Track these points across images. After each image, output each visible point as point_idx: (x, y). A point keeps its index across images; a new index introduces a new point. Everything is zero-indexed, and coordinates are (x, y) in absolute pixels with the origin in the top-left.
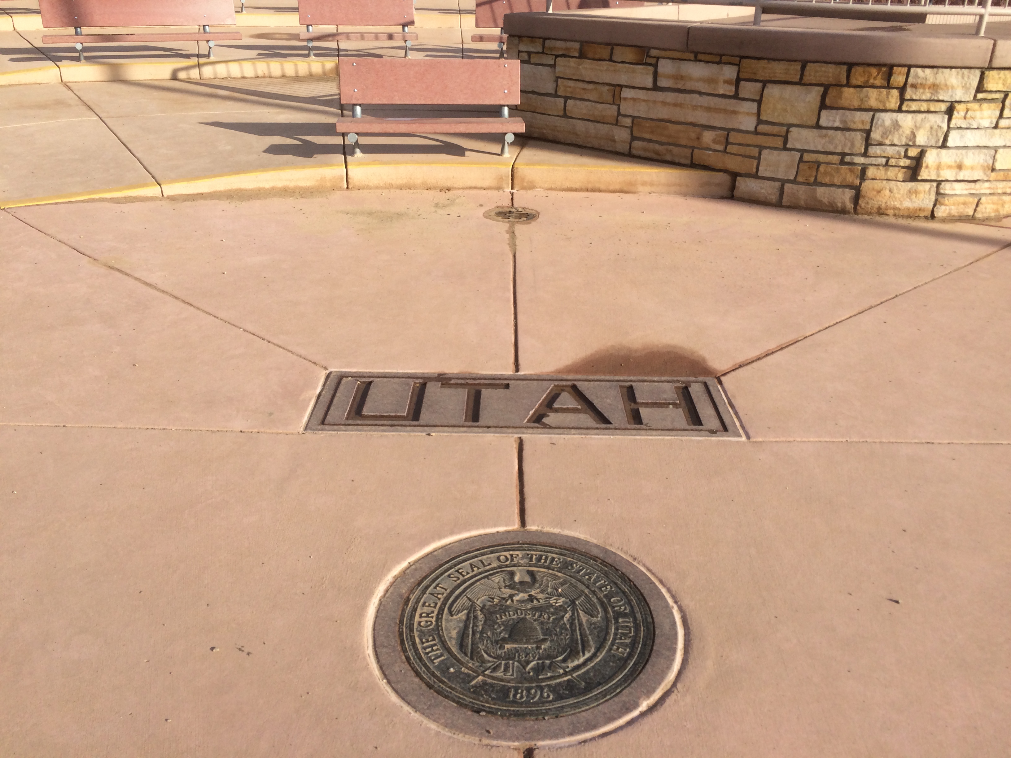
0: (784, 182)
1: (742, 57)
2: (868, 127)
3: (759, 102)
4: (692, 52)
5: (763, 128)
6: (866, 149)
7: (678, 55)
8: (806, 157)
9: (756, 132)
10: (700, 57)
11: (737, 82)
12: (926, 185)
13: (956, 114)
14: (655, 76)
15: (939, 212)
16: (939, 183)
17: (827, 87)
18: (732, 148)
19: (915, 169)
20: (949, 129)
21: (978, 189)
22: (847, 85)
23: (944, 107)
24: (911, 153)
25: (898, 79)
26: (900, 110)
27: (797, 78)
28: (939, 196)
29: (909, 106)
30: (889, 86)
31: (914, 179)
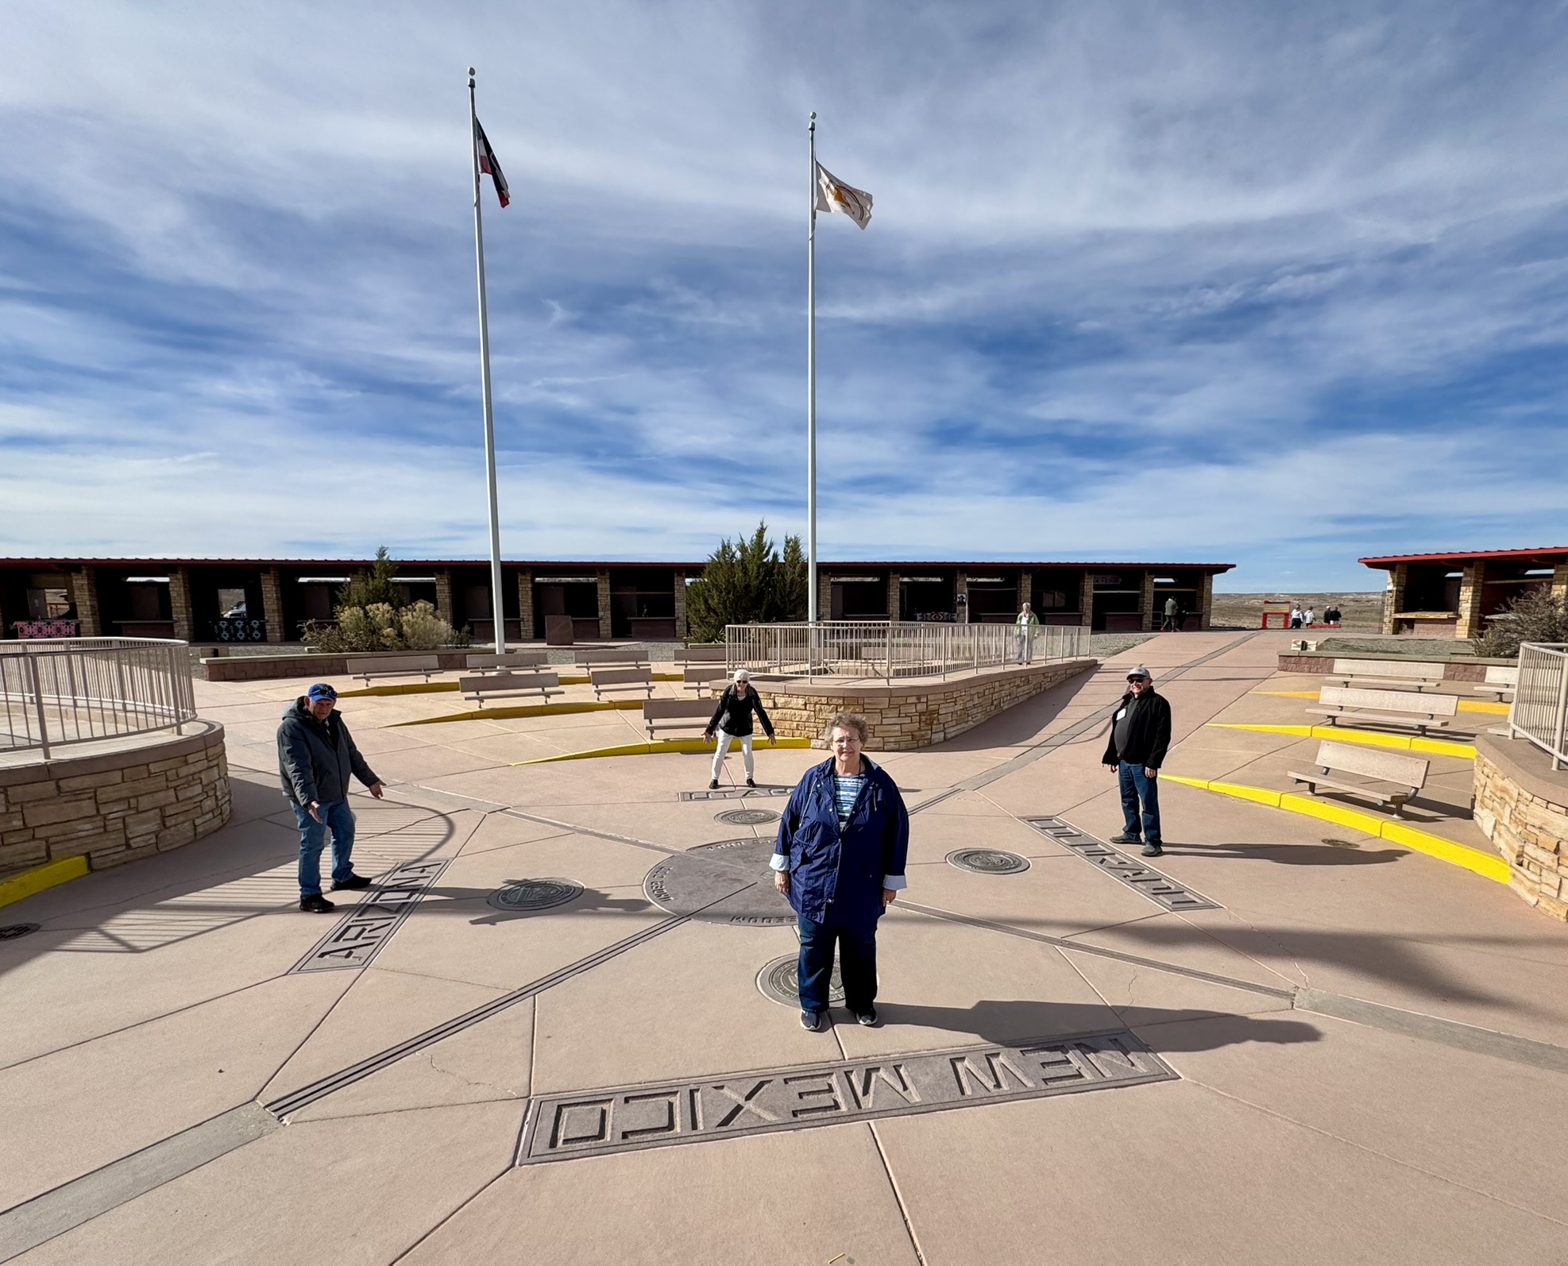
1: (805, 696)
3: (814, 711)
4: (787, 694)
7: (781, 695)
10: (790, 696)
11: (805, 704)
12: (878, 739)
13: (883, 713)
14: (775, 703)
15: (886, 748)
16: (883, 738)
17: (837, 705)
18: (807, 729)
19: (874, 733)
20: (882, 718)
21: (898, 739)
22: (844, 704)
23: (879, 711)
24: (871, 727)
25: (861, 702)
26: (864, 712)
27: (825, 702)
28: (884, 743)
29: (866, 711)
30: (858, 705)
31: (874, 737)
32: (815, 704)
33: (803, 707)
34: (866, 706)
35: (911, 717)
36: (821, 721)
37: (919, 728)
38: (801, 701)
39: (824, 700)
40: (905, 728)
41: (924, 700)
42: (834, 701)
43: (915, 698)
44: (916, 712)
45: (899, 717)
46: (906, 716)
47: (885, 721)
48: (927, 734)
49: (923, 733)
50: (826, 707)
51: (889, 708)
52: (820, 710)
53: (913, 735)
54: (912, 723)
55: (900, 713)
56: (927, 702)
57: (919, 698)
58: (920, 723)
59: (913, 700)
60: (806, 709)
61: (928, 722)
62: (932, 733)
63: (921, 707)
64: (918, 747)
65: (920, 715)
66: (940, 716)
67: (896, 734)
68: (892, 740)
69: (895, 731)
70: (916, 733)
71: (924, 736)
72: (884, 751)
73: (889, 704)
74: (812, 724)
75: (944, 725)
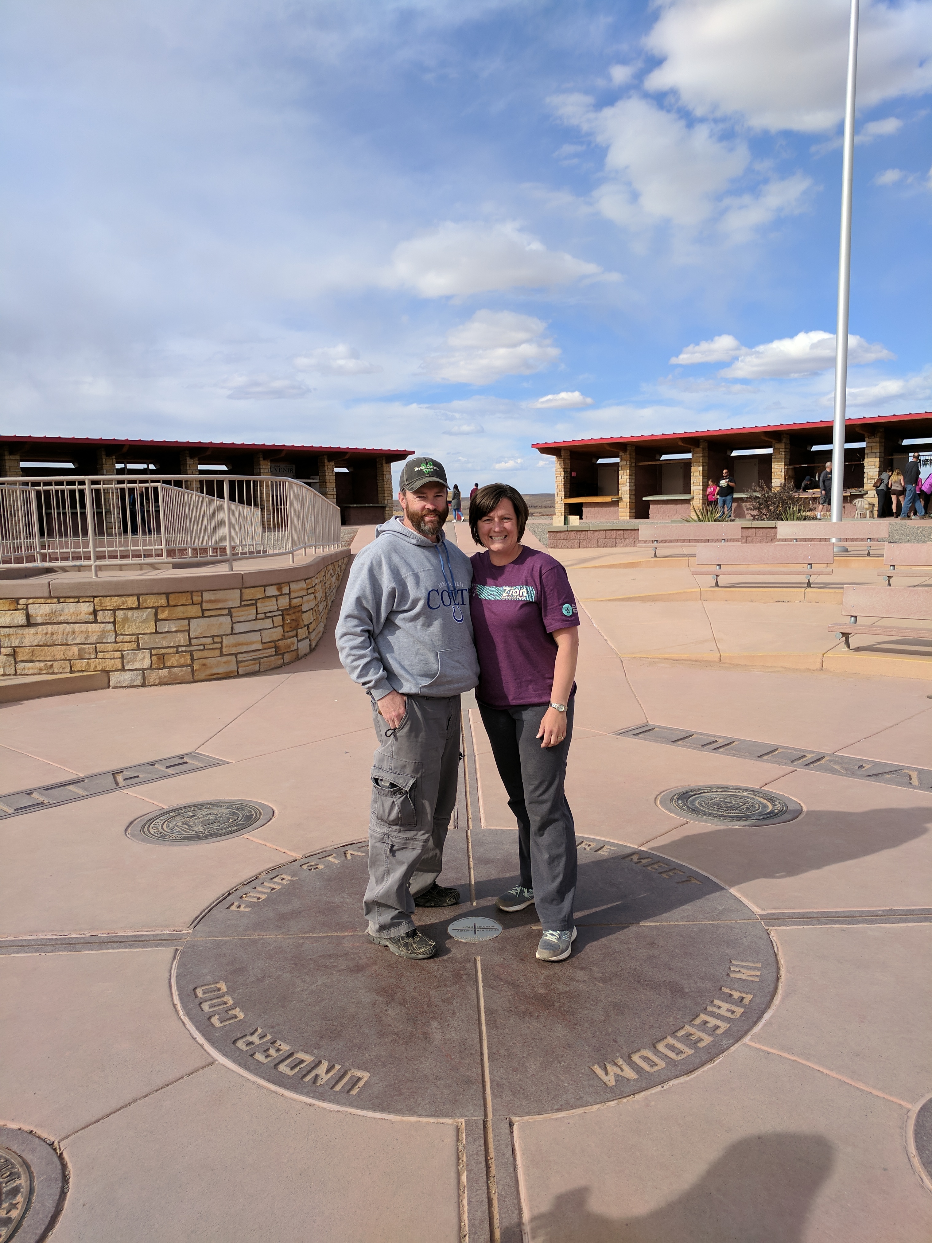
0: (143, 670)
1: (94, 597)
2: (187, 628)
3: (114, 623)
4: (55, 598)
5: (120, 638)
6: (190, 641)
7: (42, 601)
8: (154, 652)
9: (116, 642)
10: (62, 600)
11: (95, 613)
12: (229, 658)
13: (234, 614)
14: (28, 616)
15: (241, 671)
16: (236, 655)
17: (156, 609)
18: (100, 655)
19: (221, 649)
20: (233, 623)
21: (257, 655)
22: (168, 605)
23: (226, 612)
24: (216, 640)
25: (197, 599)
26: (203, 616)
27: (135, 605)
28: (238, 662)
29: (207, 613)
30: (193, 604)
31: (222, 655)
32: (114, 610)
33: (91, 618)
34: (205, 606)
35: (272, 617)
36: (127, 638)
37: (284, 635)
38: (85, 608)
39: (132, 602)
40: (268, 636)
41: (286, 590)
42: (151, 601)
43: (275, 587)
44: (278, 610)
45: (256, 619)
46: (266, 617)
47: (238, 628)
48: (293, 644)
49: (289, 641)
50: (136, 613)
51: (241, 606)
52: (125, 619)
53: (276, 647)
54: (274, 627)
55: (257, 614)
56: (289, 594)
57: (280, 589)
58: (283, 626)
59: (272, 591)
60: (96, 621)
61: (294, 624)
62: (299, 641)
63: (284, 602)
64: (284, 664)
65: (282, 615)
66: (304, 615)
67: (254, 647)
68: (248, 656)
69: (252, 643)
70: (280, 643)
71: (289, 647)
72: (238, 676)
73: (242, 601)
74: (110, 647)
75: (308, 628)
